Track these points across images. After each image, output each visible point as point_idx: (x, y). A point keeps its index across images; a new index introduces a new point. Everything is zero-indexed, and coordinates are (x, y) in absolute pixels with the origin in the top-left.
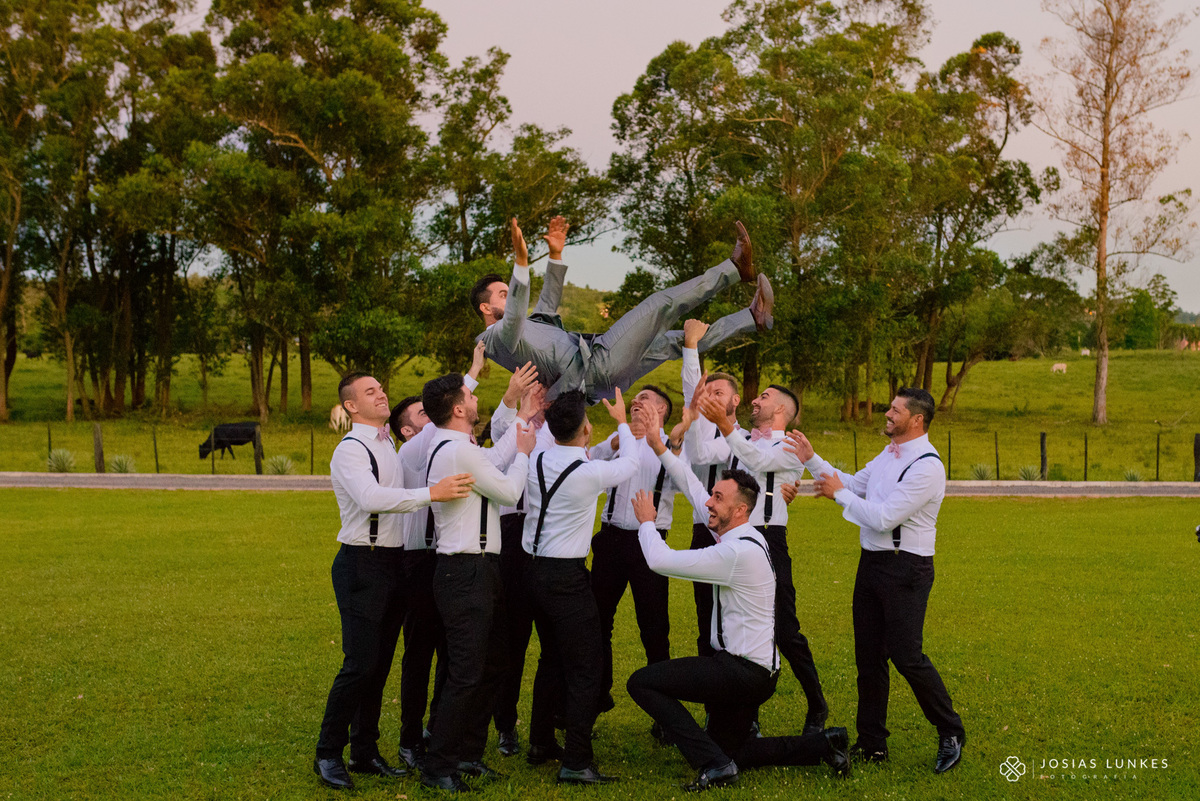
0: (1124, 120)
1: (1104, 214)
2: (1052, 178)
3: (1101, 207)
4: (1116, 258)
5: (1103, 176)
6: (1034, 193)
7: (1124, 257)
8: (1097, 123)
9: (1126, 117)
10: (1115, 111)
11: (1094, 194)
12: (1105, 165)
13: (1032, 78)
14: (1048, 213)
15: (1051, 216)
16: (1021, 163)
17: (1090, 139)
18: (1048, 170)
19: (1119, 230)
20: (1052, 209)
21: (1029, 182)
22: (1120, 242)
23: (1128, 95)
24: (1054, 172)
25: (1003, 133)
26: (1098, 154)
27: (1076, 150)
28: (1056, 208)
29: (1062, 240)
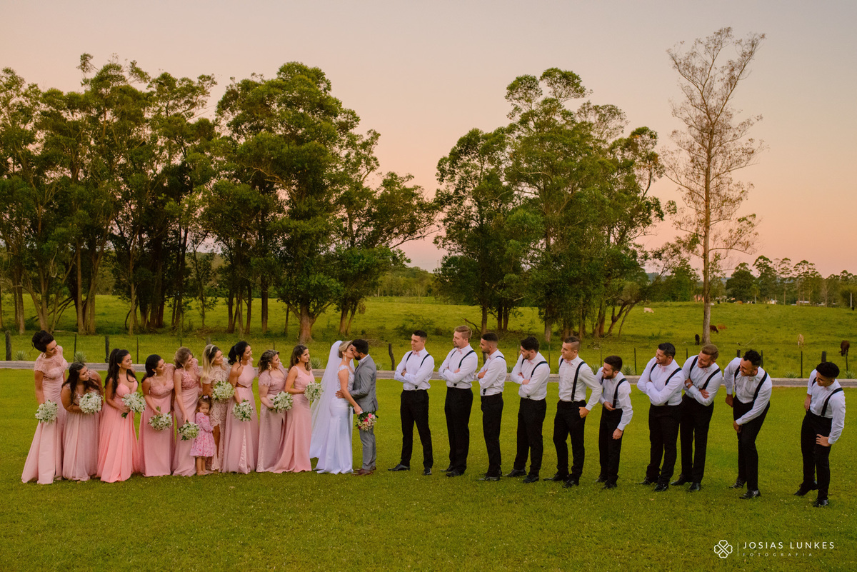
0: (717, 176)
1: (707, 227)
2: (672, 207)
3: (706, 223)
4: (714, 251)
5: (707, 207)
6: (661, 215)
7: (719, 251)
8: (702, 177)
9: (718, 175)
10: (712, 171)
11: (702, 216)
12: (707, 200)
13: (667, 153)
14: (675, 226)
15: (677, 228)
16: (655, 198)
17: (699, 186)
18: (669, 202)
19: (715, 236)
20: (677, 224)
21: (658, 209)
22: (716, 243)
23: (719, 163)
24: (673, 203)
25: (647, 182)
26: (703, 193)
27: (691, 192)
28: (680, 223)
29: (680, 241)
